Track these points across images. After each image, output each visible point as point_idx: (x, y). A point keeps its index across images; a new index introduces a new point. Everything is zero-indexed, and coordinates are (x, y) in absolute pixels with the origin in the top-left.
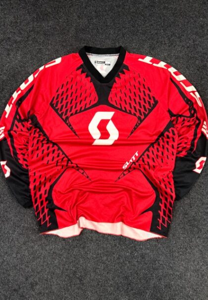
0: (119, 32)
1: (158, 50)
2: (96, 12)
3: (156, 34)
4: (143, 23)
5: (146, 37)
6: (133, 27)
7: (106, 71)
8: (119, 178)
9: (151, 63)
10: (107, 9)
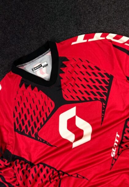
0: (38, 27)
1: (86, 23)
2: (6, 20)
3: (75, 7)
4: (56, 3)
5: (67, 16)
6: (49, 13)
7: (47, 73)
8: (112, 165)
9: (86, 41)
10: (14, 9)
